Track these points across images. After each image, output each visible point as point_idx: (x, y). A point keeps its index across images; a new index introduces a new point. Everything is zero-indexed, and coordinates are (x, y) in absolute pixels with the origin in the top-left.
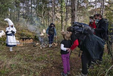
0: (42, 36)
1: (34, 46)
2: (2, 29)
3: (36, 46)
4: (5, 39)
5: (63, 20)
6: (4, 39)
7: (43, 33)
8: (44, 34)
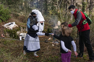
0: (56, 29)
1: (45, 42)
2: (14, 20)
3: (47, 42)
4: (16, 31)
5: (85, 8)
6: (14, 31)
7: (57, 25)
8: (59, 26)
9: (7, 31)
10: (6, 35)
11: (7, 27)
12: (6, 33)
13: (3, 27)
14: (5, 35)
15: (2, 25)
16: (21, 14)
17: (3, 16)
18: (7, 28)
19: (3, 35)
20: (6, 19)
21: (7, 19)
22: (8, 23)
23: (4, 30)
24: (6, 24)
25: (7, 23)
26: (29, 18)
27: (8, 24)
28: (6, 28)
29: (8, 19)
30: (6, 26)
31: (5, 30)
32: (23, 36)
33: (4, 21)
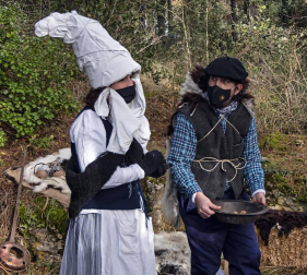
9: (41, 218)
10: (39, 247)
11: (44, 185)
12: (40, 235)
13: (16, 185)
14: (26, 253)
15: (9, 172)
16: (157, 79)
17: (20, 95)
18: (40, 197)
19: (14, 249)
20: (42, 119)
21: (49, 122)
22: (56, 150)
23: (22, 213)
24: (42, 160)
25: (44, 153)
26: (178, 112)
27: (50, 159)
28: (38, 189)
29: (57, 122)
30: (37, 174)
31: (29, 212)
32: (170, 262)
33: (26, 138)
